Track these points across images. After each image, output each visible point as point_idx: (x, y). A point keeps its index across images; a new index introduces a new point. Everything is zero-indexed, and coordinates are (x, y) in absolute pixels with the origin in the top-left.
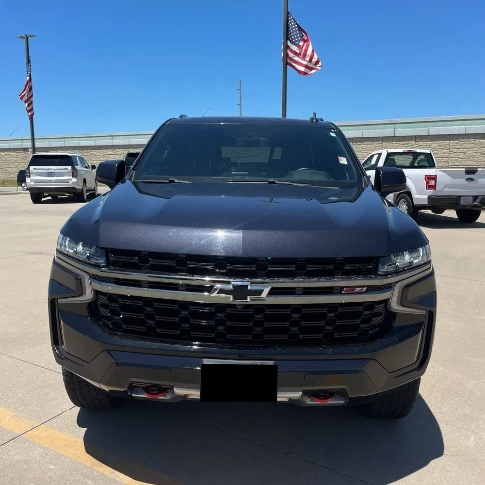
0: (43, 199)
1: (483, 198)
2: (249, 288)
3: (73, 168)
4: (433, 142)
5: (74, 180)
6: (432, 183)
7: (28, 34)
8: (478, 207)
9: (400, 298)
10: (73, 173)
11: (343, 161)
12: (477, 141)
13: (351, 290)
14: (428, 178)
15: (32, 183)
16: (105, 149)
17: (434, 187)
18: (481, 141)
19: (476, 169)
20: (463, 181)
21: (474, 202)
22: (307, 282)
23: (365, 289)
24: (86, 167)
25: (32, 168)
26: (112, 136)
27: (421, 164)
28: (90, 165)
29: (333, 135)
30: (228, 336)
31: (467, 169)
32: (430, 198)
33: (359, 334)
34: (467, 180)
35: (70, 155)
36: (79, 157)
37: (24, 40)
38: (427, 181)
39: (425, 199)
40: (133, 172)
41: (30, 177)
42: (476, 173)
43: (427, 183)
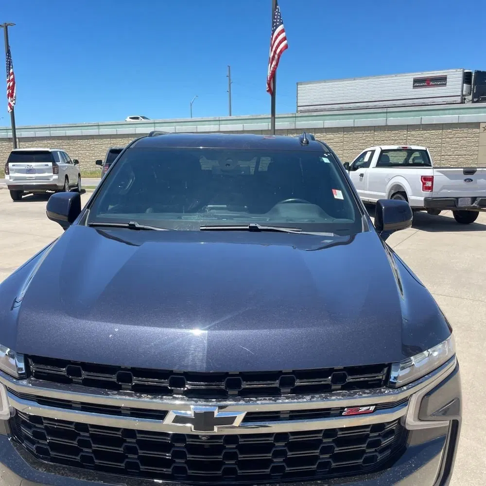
0: (23, 197)
1: (482, 199)
2: (216, 415)
3: (54, 164)
4: (425, 132)
5: (56, 177)
6: (429, 184)
7: (8, 23)
8: (476, 209)
9: (417, 411)
10: (54, 169)
11: (338, 195)
12: (470, 131)
13: (355, 411)
14: (425, 179)
15: (11, 180)
16: (91, 139)
17: (430, 188)
18: (474, 130)
19: (475, 169)
20: (461, 182)
21: (472, 204)
22: (295, 402)
23: (372, 408)
24: (68, 162)
25: (10, 164)
26: (99, 125)
27: (416, 161)
28: (72, 160)
29: (326, 160)
30: (190, 472)
31: (465, 170)
32: (426, 200)
33: (364, 462)
34: (465, 180)
35: (50, 150)
36: (60, 152)
37: (3, 30)
38: (424, 182)
39: (421, 201)
40: (88, 211)
41: (9, 174)
42: (475, 174)
43: (424, 184)
